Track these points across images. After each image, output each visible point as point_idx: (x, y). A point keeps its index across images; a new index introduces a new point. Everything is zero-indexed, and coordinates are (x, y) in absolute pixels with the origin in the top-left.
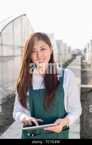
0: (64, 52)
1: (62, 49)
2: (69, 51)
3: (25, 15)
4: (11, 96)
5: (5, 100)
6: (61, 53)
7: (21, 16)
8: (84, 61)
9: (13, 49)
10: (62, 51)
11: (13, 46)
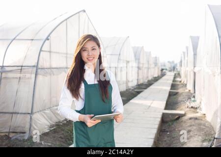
0: (146, 66)
1: (143, 60)
2: (156, 64)
3: (84, 11)
4: (61, 123)
5: (53, 127)
6: (141, 66)
7: (79, 13)
8: (178, 79)
9: (67, 57)
10: (143, 64)
11: (67, 54)
